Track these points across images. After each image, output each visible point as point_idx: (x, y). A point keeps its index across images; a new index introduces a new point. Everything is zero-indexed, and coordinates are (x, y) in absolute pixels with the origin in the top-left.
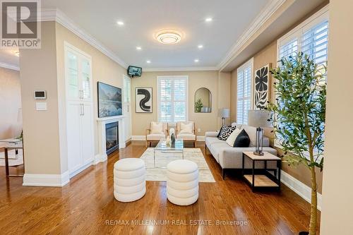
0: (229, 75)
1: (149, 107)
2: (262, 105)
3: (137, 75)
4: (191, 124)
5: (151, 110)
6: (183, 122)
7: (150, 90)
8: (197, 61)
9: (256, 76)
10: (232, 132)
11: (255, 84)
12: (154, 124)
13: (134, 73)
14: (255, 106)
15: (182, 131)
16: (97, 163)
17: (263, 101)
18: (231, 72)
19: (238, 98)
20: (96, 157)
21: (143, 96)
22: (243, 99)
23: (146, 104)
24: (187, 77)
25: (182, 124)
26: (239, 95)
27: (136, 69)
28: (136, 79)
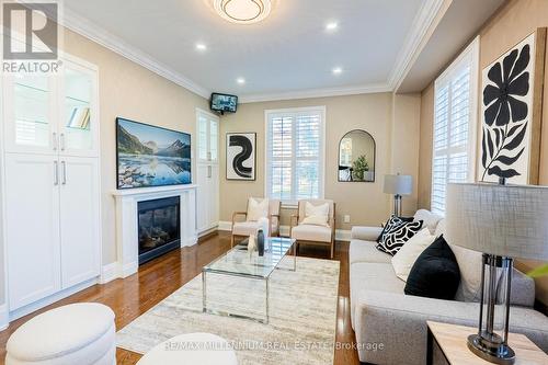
0: (416, 100)
1: (249, 170)
2: (504, 167)
3: (227, 110)
4: (327, 206)
5: (253, 174)
6: (311, 201)
7: (251, 138)
8: (338, 71)
9: (487, 82)
10: (411, 235)
11: (484, 108)
12: (253, 202)
13: (222, 107)
14: (482, 169)
15: (306, 220)
16: (106, 281)
17: (511, 154)
18: (420, 91)
19: (435, 151)
20: (105, 268)
21: (239, 149)
22: (449, 150)
23: (245, 164)
24: (324, 108)
25: (308, 205)
26: (439, 142)
27: (225, 99)
28: (228, 117)
